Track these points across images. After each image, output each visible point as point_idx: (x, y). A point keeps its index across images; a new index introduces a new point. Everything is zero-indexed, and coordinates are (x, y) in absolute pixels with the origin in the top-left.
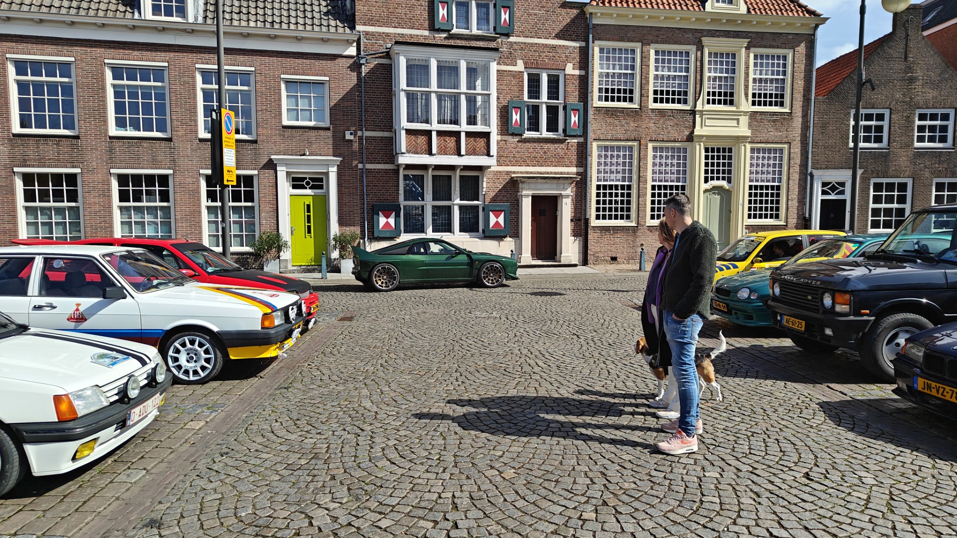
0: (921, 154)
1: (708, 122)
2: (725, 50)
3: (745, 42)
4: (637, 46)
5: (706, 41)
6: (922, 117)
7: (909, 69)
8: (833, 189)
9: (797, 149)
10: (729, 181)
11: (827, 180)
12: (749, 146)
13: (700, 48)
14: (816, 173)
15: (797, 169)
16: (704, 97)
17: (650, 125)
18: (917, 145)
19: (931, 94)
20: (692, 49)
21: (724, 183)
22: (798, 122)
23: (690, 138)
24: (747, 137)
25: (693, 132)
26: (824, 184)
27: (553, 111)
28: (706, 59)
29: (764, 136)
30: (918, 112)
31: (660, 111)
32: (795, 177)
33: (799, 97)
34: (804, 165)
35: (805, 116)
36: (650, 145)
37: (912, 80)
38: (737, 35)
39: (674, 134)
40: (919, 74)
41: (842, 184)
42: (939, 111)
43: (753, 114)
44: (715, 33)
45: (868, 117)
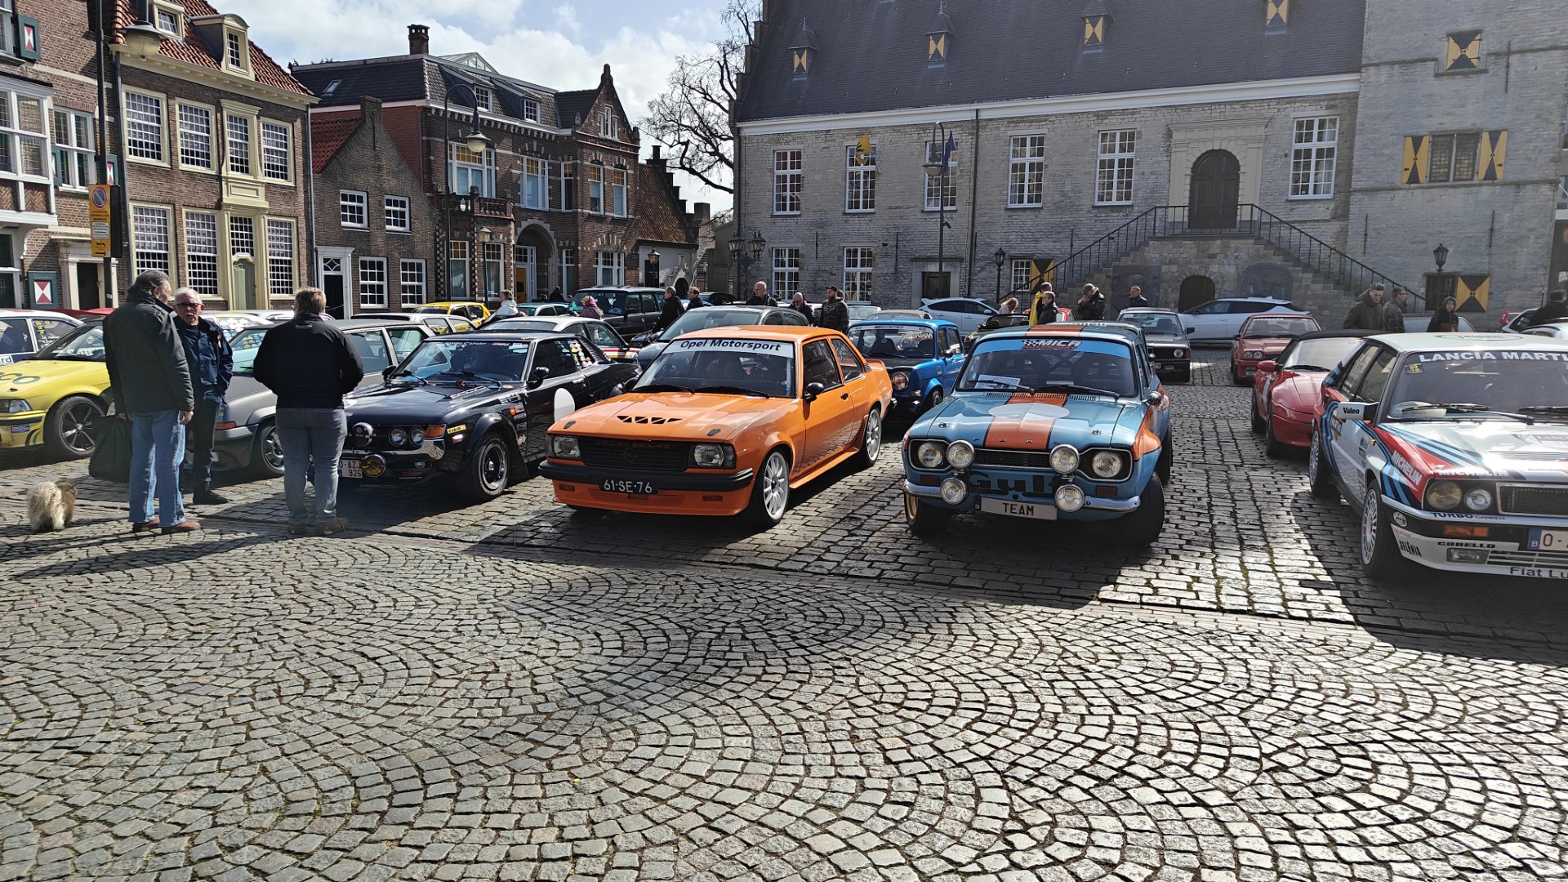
0: (391, 236)
1: (234, 191)
2: (239, 114)
3: (256, 110)
4: (162, 97)
5: (225, 103)
6: (388, 202)
7: (377, 157)
8: (332, 265)
9: (302, 225)
10: (252, 255)
11: (327, 256)
12: (267, 218)
13: (219, 109)
14: (320, 249)
15: (303, 244)
16: (228, 163)
17: (182, 188)
18: (387, 227)
19: (394, 183)
20: (211, 108)
21: (247, 255)
22: (301, 196)
23: (219, 205)
24: (265, 209)
25: (221, 199)
26: (326, 260)
27: (81, 160)
28: (226, 122)
29: (277, 209)
30: (387, 197)
31: (191, 174)
32: (304, 251)
33: (300, 171)
34: (310, 241)
35: (306, 192)
36: (184, 210)
37: (380, 168)
38: (248, 101)
39: (205, 201)
40: (384, 163)
41: (338, 261)
42: (399, 199)
43: (268, 186)
44: (231, 96)
45: (352, 198)
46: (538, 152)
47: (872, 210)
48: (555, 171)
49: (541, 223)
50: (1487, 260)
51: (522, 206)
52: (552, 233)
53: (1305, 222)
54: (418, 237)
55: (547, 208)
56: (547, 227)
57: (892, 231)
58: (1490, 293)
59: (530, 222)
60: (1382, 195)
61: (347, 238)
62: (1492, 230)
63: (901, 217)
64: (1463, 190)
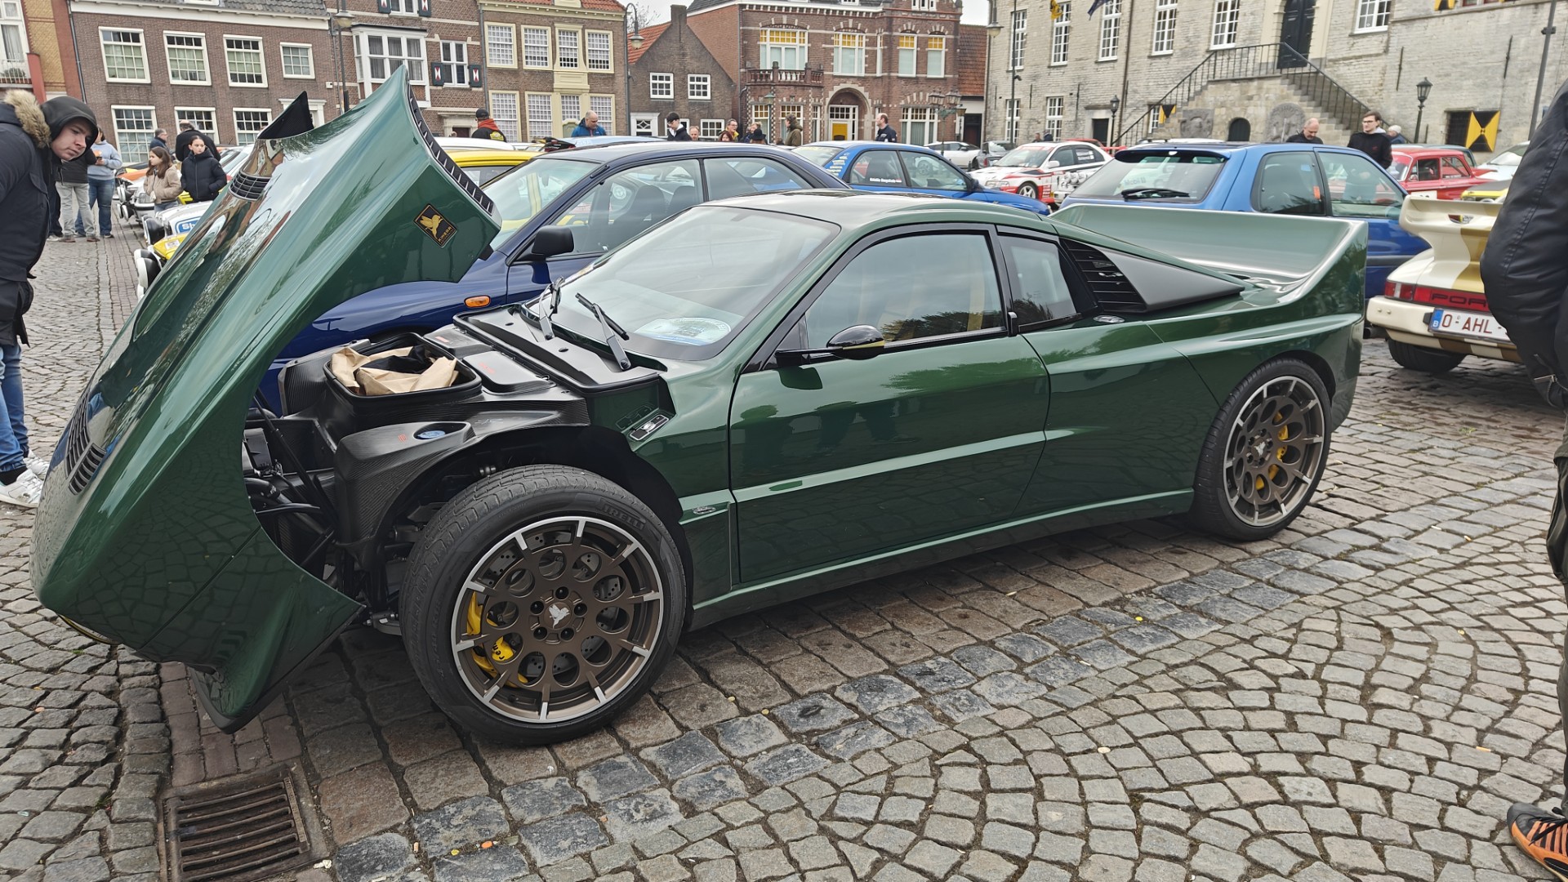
0: (693, 103)
1: (562, 79)
2: (569, 30)
3: (581, 25)
4: (513, 26)
5: (556, 24)
6: (692, 79)
7: (682, 48)
8: (643, 125)
9: (620, 98)
11: (640, 119)
12: (589, 96)
13: (553, 28)
14: (632, 114)
15: (621, 111)
16: (558, 62)
17: (525, 81)
18: (690, 97)
19: (696, 65)
20: (548, 28)
22: (619, 80)
23: (552, 90)
24: (586, 89)
25: (553, 85)
26: (638, 122)
27: (460, 69)
28: (557, 35)
29: (598, 90)
30: (689, 76)
31: (532, 72)
32: (620, 117)
33: (618, 64)
34: (624, 109)
36: (527, 95)
37: (684, 55)
38: (576, 21)
39: (542, 88)
40: (688, 51)
41: (649, 122)
42: (702, 76)
43: (590, 75)
44: (561, 20)
45: (661, 78)
46: (854, 28)
47: (1065, 63)
48: (872, 42)
49: (855, 87)
50: (1500, 92)
51: (835, 73)
52: (866, 95)
53: (1361, 57)
54: (716, 103)
55: (863, 74)
56: (861, 89)
57: (1077, 82)
58: (1499, 131)
59: (843, 86)
60: (1417, 24)
61: (655, 107)
62: (1508, 58)
63: (1082, 69)
64: (1487, 13)
